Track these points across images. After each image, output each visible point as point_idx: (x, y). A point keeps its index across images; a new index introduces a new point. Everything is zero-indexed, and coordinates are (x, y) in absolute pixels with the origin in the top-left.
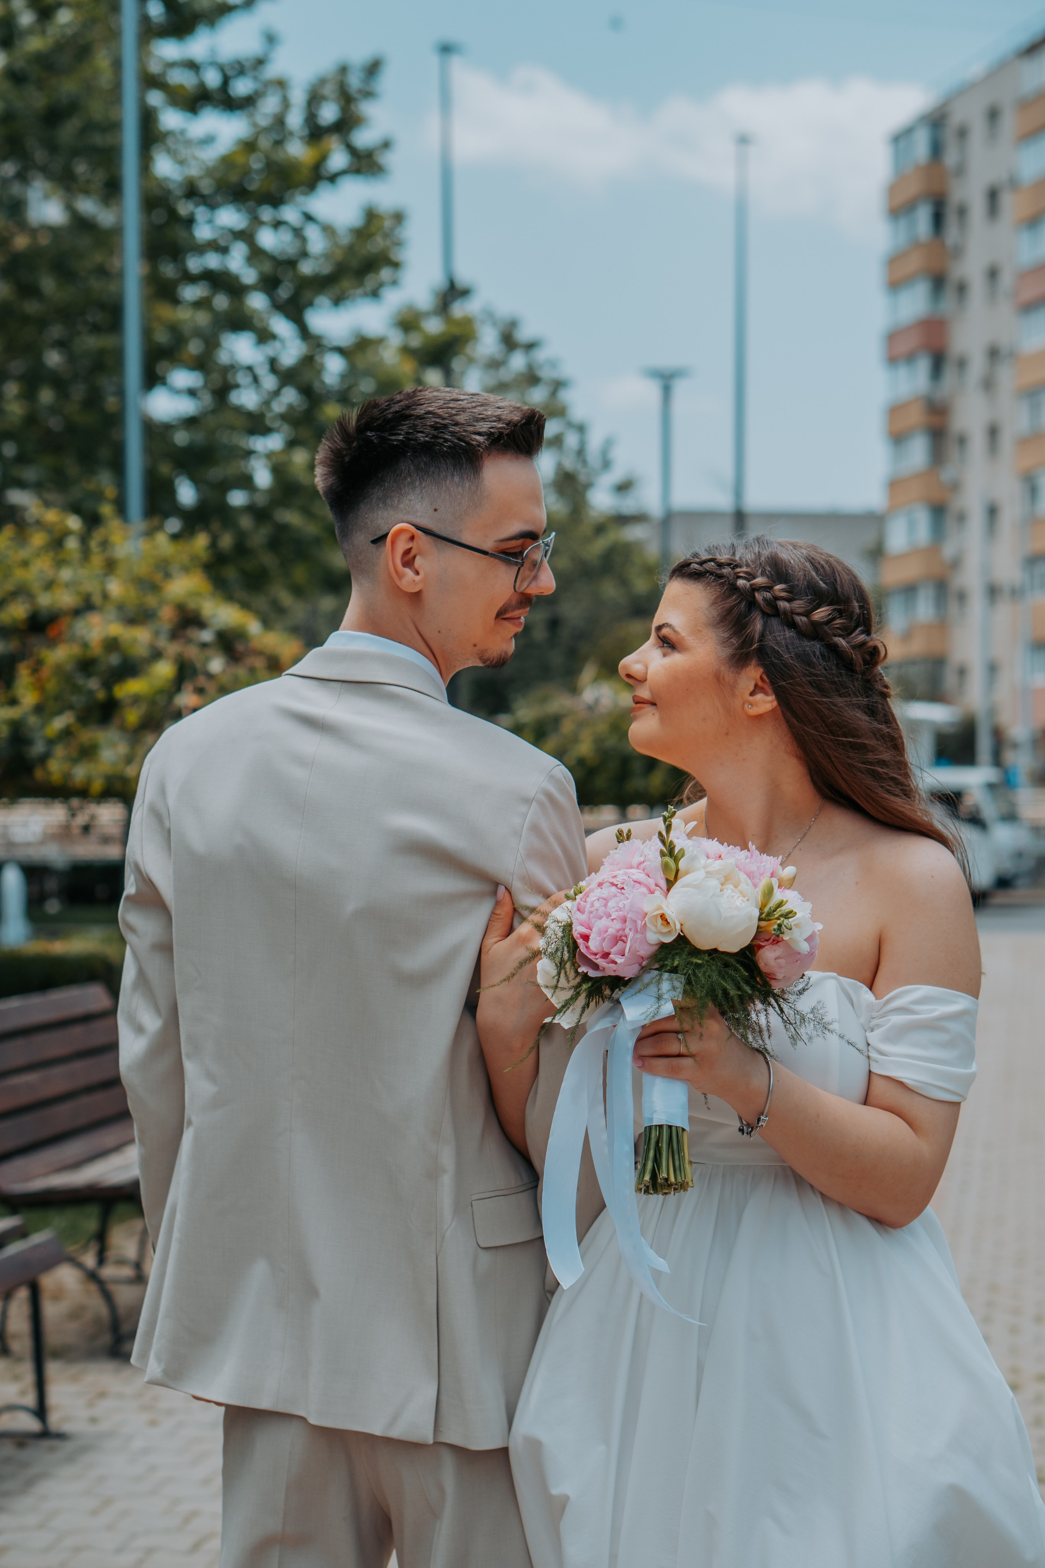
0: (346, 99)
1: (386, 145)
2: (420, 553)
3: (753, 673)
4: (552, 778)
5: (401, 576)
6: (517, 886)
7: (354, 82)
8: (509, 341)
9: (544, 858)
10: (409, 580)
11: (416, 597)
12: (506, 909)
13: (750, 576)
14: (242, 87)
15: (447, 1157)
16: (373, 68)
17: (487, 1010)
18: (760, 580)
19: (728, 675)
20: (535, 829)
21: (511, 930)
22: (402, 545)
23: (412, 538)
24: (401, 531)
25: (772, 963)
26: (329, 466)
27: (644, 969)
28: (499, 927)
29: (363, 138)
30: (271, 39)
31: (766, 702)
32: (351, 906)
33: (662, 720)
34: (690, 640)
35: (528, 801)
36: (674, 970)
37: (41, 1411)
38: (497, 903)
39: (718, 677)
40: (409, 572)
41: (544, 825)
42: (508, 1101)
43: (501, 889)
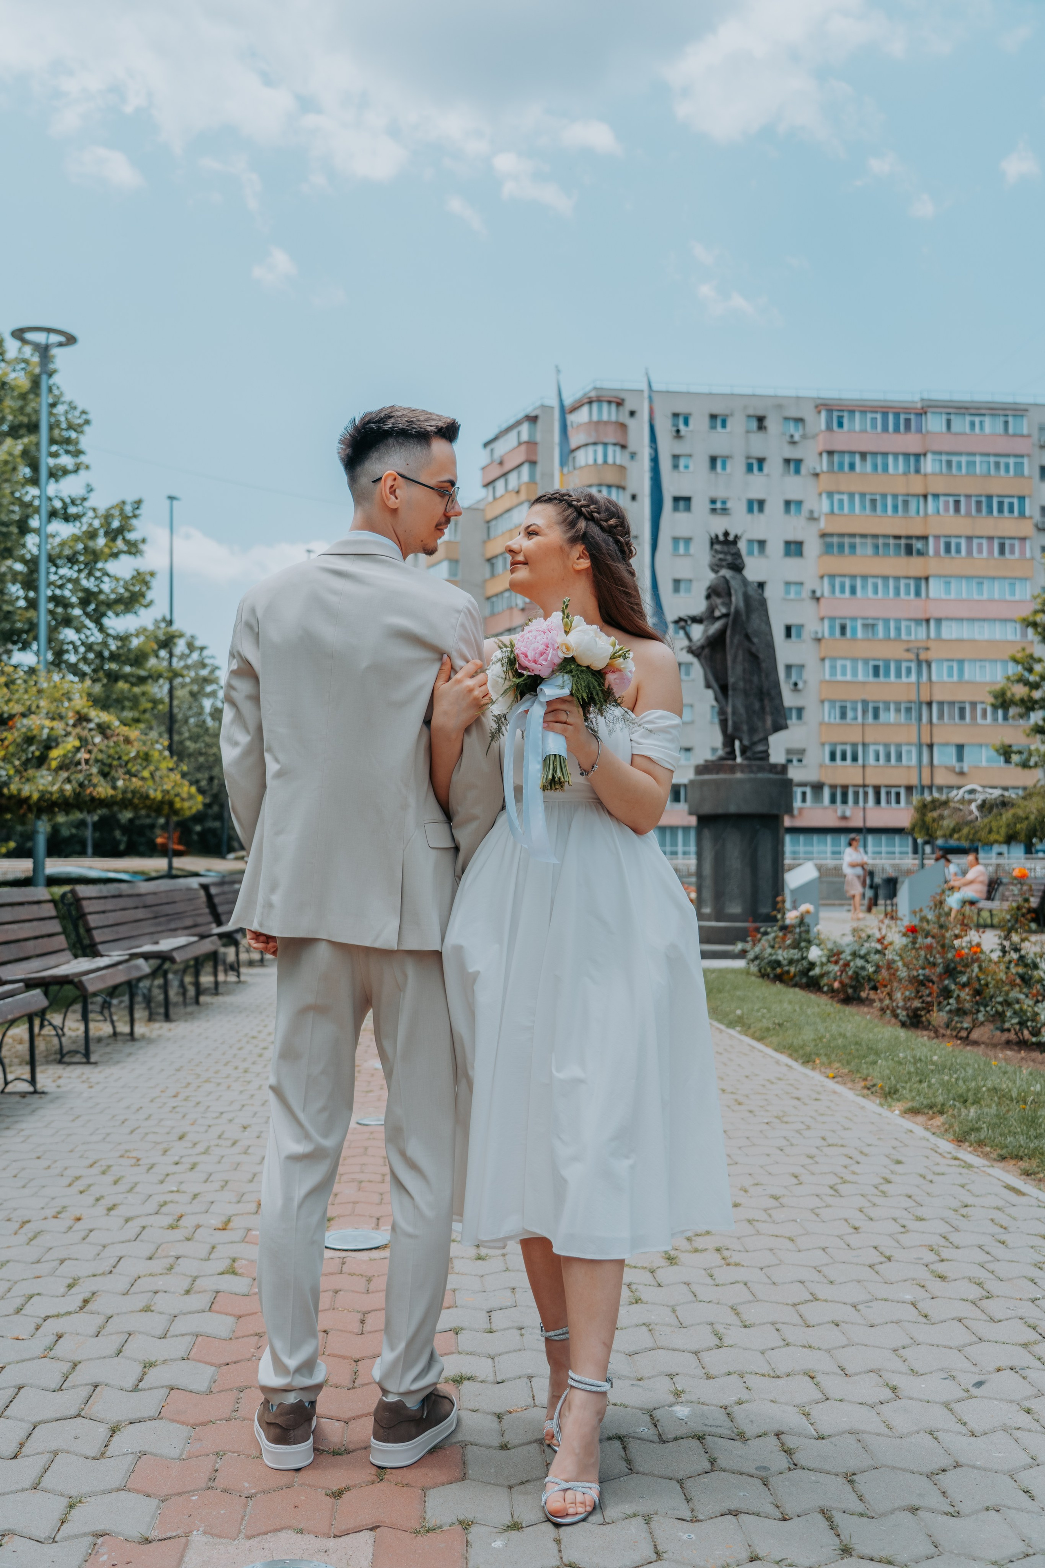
0: (125, 518)
1: (144, 541)
2: (398, 487)
3: (579, 548)
4: (470, 602)
5: (388, 499)
6: (454, 654)
7: (128, 509)
8: (191, 646)
9: (467, 642)
10: (392, 502)
11: (394, 511)
12: (447, 667)
13: (578, 501)
14: (72, 510)
15: (412, 801)
16: (138, 504)
17: (438, 719)
18: (583, 502)
19: (566, 547)
20: (463, 626)
21: (449, 678)
22: (389, 483)
23: (395, 479)
24: (390, 475)
25: (613, 682)
26: (348, 446)
27: (553, 672)
28: (444, 676)
29: (131, 536)
30: (90, 490)
31: (585, 563)
32: (364, 664)
33: (531, 571)
34: (547, 531)
35: (459, 612)
36: (571, 672)
37: (33, 1081)
38: (442, 664)
39: (561, 549)
40: (393, 497)
41: (467, 625)
42: (441, 775)
43: (445, 656)
